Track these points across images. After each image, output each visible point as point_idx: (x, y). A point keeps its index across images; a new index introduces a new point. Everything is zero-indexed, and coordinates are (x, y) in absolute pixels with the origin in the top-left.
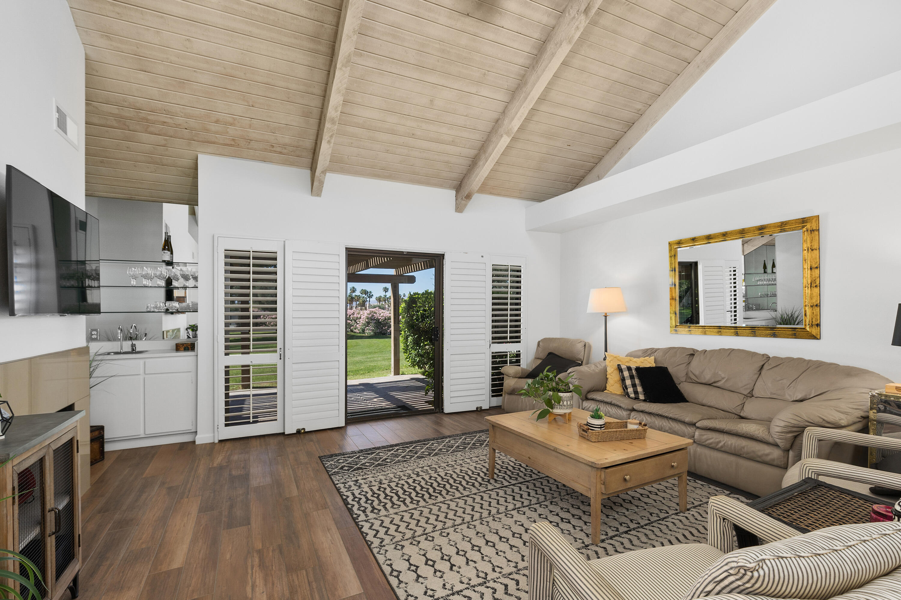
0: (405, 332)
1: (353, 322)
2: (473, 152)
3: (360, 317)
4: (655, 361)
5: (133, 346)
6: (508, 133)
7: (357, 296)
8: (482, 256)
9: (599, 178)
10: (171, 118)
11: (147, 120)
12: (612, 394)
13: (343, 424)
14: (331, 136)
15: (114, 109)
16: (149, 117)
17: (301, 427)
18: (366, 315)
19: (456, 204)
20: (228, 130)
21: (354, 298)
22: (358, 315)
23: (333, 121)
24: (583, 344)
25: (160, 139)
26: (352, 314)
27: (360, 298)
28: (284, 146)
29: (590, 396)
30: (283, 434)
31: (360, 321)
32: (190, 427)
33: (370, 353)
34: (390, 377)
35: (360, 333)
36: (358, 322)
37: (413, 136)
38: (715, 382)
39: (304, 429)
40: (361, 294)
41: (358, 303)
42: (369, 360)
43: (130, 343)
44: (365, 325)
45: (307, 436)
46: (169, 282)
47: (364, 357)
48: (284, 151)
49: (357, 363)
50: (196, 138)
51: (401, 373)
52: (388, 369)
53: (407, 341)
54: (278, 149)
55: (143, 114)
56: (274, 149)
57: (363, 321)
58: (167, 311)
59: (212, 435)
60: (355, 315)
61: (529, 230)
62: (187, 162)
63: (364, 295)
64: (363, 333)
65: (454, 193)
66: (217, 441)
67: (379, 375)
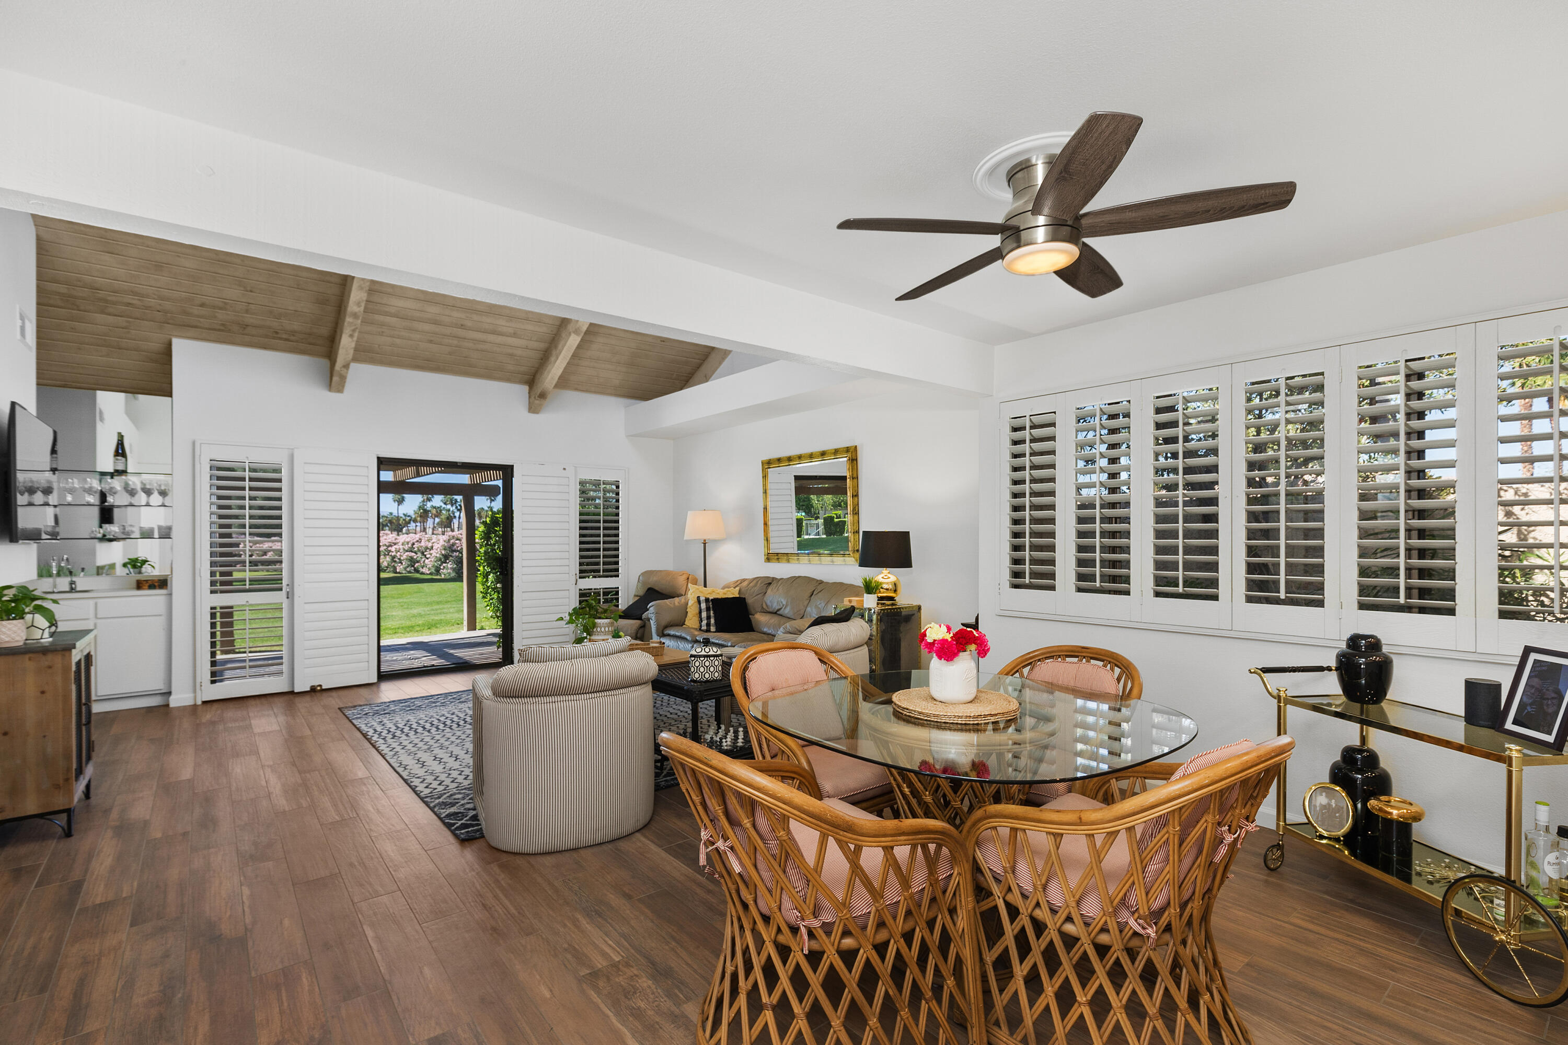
0: (484, 567)
1: (419, 555)
2: (542, 346)
3: (432, 547)
4: (739, 593)
5: (72, 583)
6: (577, 332)
7: (435, 507)
8: (564, 469)
9: (706, 379)
10: (139, 300)
11: (106, 301)
12: (689, 627)
13: (375, 680)
14: (354, 331)
15: (63, 289)
16: (109, 298)
17: (316, 684)
18: (442, 542)
19: (529, 402)
20: (217, 314)
21: (429, 511)
22: (427, 543)
23: (355, 315)
24: (685, 577)
25: (121, 321)
26: (417, 541)
27: (441, 511)
28: (293, 333)
29: (666, 632)
30: (292, 693)
31: (431, 554)
32: (160, 686)
33: (438, 603)
34: (463, 633)
35: (431, 574)
36: (428, 556)
37: (462, 326)
38: (779, 610)
39: (320, 686)
40: (445, 504)
41: (437, 520)
42: (433, 612)
43: (68, 579)
44: (440, 560)
45: (325, 694)
46: (103, 496)
47: (426, 609)
48: (292, 338)
49: (414, 616)
50: (170, 321)
51: (478, 627)
52: (460, 623)
53: (487, 580)
54: (284, 336)
55: (102, 294)
56: (279, 336)
57: (436, 553)
58: (105, 539)
59: (192, 695)
60: (423, 544)
61: (632, 436)
62: (155, 345)
63: (449, 507)
64: (437, 575)
65: (526, 388)
66: (199, 702)
67: (444, 632)
